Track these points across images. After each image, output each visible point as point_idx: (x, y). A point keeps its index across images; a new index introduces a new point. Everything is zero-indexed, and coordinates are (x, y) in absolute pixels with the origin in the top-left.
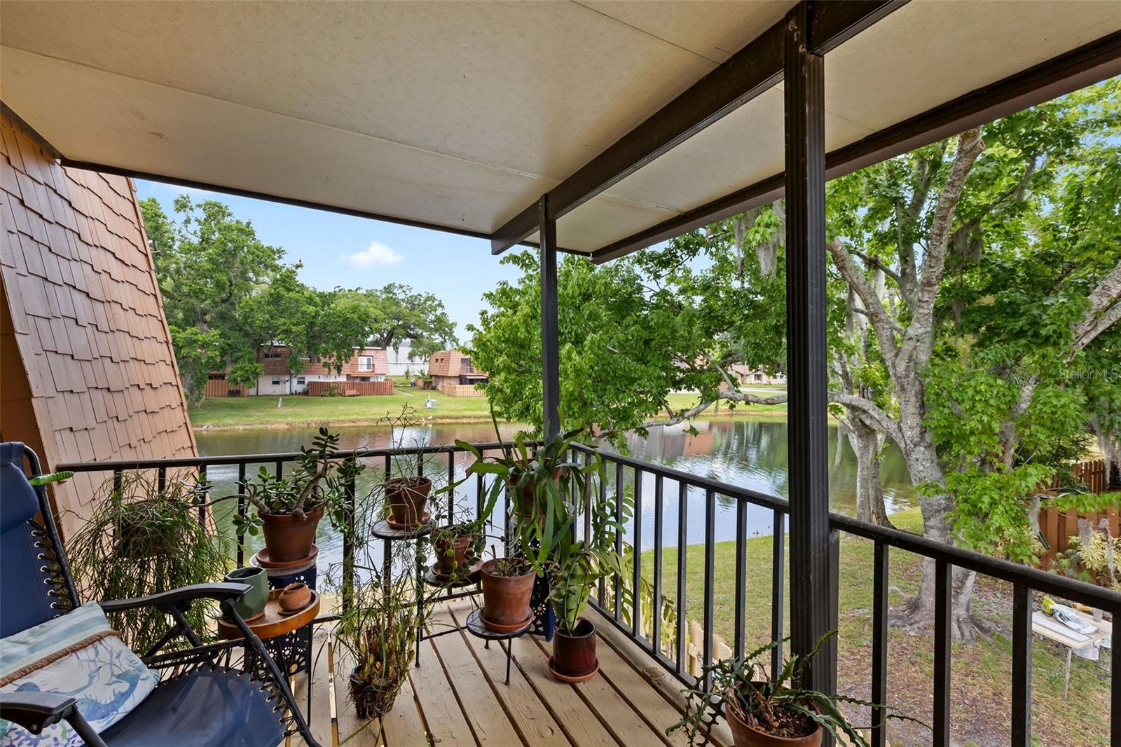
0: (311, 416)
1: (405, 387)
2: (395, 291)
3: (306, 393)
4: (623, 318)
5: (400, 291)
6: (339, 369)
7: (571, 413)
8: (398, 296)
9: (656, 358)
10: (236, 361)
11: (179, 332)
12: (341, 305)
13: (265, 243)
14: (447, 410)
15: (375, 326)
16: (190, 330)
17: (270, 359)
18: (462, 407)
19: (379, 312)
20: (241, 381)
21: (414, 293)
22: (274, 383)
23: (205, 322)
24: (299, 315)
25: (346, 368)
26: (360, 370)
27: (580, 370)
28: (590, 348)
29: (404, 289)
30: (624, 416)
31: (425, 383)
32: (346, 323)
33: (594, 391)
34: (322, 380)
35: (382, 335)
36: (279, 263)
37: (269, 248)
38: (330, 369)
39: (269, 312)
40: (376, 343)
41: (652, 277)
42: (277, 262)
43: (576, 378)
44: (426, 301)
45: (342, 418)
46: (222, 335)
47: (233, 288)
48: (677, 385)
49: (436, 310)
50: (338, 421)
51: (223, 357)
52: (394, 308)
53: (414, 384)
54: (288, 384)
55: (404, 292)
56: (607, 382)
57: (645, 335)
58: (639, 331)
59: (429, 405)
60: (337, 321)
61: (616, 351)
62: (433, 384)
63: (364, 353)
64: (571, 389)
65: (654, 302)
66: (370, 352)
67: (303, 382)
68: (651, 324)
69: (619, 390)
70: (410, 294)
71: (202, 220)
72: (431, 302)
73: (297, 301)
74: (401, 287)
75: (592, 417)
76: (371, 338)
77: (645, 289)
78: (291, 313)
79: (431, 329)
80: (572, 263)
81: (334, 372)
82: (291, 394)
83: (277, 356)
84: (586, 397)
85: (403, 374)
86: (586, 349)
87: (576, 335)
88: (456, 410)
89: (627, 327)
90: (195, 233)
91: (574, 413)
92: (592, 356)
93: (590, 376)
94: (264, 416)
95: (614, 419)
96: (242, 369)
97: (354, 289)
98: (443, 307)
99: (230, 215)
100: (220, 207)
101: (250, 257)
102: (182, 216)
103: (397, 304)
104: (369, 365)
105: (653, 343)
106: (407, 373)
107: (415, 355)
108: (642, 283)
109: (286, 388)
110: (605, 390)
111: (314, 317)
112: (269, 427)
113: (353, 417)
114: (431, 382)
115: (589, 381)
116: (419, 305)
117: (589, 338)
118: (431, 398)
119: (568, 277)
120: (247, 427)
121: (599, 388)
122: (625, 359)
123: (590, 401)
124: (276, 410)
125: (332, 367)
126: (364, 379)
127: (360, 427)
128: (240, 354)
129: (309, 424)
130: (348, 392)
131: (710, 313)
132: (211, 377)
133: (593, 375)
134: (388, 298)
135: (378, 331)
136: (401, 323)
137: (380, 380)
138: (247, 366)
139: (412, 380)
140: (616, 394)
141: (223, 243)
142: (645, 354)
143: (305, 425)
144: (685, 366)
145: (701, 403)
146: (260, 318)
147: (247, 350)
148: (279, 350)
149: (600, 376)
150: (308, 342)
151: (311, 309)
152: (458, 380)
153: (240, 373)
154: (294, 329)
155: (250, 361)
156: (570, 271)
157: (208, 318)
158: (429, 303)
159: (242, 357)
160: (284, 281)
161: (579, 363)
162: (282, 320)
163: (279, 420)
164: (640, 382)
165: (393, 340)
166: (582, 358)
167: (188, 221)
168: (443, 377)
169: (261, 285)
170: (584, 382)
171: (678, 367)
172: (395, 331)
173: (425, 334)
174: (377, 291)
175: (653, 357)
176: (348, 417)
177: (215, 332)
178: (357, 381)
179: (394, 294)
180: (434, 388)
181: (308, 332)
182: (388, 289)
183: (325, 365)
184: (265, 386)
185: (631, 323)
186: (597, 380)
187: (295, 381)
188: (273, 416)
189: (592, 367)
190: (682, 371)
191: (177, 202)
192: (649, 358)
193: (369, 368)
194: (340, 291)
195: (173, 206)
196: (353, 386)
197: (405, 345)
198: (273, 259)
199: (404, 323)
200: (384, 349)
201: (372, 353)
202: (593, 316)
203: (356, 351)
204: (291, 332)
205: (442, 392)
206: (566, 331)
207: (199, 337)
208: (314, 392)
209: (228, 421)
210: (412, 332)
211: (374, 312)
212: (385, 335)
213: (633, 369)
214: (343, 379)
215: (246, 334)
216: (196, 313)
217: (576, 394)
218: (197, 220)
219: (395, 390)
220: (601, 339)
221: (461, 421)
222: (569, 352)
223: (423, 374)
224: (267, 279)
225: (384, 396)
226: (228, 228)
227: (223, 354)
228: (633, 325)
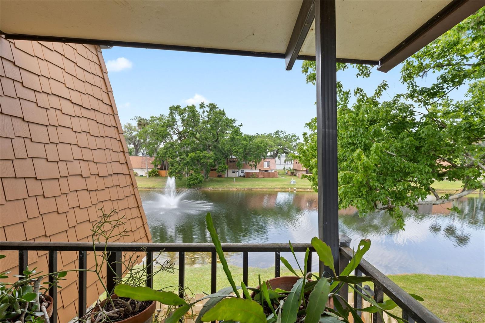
0: (245, 186)
1: (283, 175)
2: (279, 134)
3: (244, 176)
4: (399, 133)
5: (281, 133)
6: (256, 167)
7: (360, 195)
8: (280, 136)
9: (425, 158)
10: (219, 164)
11: (201, 153)
12: (257, 141)
13: (229, 118)
14: (300, 185)
15: (271, 149)
16: (204, 152)
17: (231, 163)
18: (307, 184)
19: (272, 143)
20: (221, 171)
21: (287, 134)
22: (233, 172)
23: (210, 149)
24: (241, 145)
25: (258, 166)
26: (264, 167)
27: (367, 167)
28: (375, 152)
29: (283, 132)
30: (399, 197)
31: (291, 173)
32: (258, 148)
33: (378, 180)
34: (250, 171)
35: (274, 153)
36: (234, 125)
37: (231, 119)
38: (252, 167)
39: (230, 145)
40: (271, 156)
41: (422, 104)
42: (233, 125)
43: (364, 172)
44: (292, 137)
45: (257, 187)
46: (215, 154)
47: (218, 136)
48: (440, 177)
49: (296, 141)
50: (255, 188)
51: (215, 162)
52: (278, 141)
53: (287, 173)
54: (238, 173)
55: (283, 134)
56: (387, 175)
57: (417, 143)
58: (412, 141)
59: (292, 183)
60: (255, 147)
61: (394, 154)
62: (295, 174)
63: (265, 160)
64: (361, 180)
65: (424, 121)
66: (268, 159)
67: (243, 172)
68: (422, 135)
69: (396, 180)
70: (285, 135)
71: (209, 111)
72: (294, 138)
73: (240, 139)
74: (282, 132)
75: (376, 197)
76: (269, 154)
77: (416, 113)
78: (238, 145)
79: (294, 149)
80: (363, 102)
81: (254, 168)
82: (239, 177)
83: (234, 162)
84: (371, 184)
85: (283, 169)
86: (372, 153)
87: (365, 145)
88: (304, 185)
89: (402, 139)
90: (206, 116)
91: (362, 194)
92: (376, 157)
93: (375, 170)
94: (229, 185)
95: (392, 198)
96: (221, 167)
97: (263, 134)
98: (299, 139)
99: (217, 108)
100: (214, 105)
101: (224, 123)
102: (202, 110)
103: (280, 139)
104: (268, 165)
105: (423, 149)
106: (284, 168)
107: (287, 161)
108: (414, 110)
109: (237, 174)
110: (386, 179)
111: (246, 146)
112: (230, 189)
113: (261, 187)
114: (294, 173)
115: (374, 174)
116: (289, 139)
117: (374, 145)
118: (293, 180)
119: (359, 109)
120: (223, 189)
121: (381, 179)
122: (401, 160)
123: (374, 187)
124: (233, 183)
125: (253, 166)
126: (266, 171)
127: (263, 191)
128: (221, 161)
129: (244, 189)
130: (260, 177)
131: (470, 127)
132: (212, 170)
133: (377, 170)
134: (276, 137)
135: (271, 151)
136: (281, 147)
137: (272, 172)
138: (223, 166)
139: (286, 172)
140: (393, 182)
141: (214, 119)
142: (416, 156)
143: (243, 189)
144: (446, 164)
145: (464, 190)
146: (227, 147)
147: (223, 160)
148: (235, 159)
149: (382, 171)
150: (244, 156)
151: (245, 142)
152: (306, 172)
153: (220, 168)
154: (239, 150)
155: (224, 164)
156: (361, 105)
157: (211, 148)
158: (293, 138)
159: (221, 162)
160: (235, 132)
161: (367, 162)
162: (235, 147)
163: (234, 187)
164: (413, 175)
165: (278, 155)
166: (369, 159)
167: (204, 112)
168: (299, 170)
169: (228, 134)
170: (370, 175)
171: (442, 165)
172: (279, 151)
173: (292, 151)
174: (272, 134)
175: (423, 158)
176: (259, 187)
177: (212, 153)
178: (263, 172)
179: (279, 135)
180: (295, 175)
181: (244, 152)
182: (276, 133)
183: (251, 165)
184: (230, 173)
185: (406, 136)
186: (379, 174)
187: (240, 171)
188: (232, 185)
189: (376, 165)
190: (444, 167)
191: (200, 105)
192: (419, 159)
193: (268, 166)
194: (258, 135)
195: (199, 107)
196: (261, 174)
197: (283, 157)
198: (232, 124)
199: (282, 147)
200: (274, 158)
201: (269, 160)
202: (377, 134)
203: (262, 160)
204: (238, 152)
205: (298, 177)
206: (358, 142)
207: (207, 155)
208: (247, 176)
209: (217, 187)
210: (286, 151)
211: (270, 143)
212: (275, 153)
213: (407, 166)
214: (258, 171)
215: (223, 154)
216: (206, 146)
217: (364, 182)
218: (207, 111)
219: (278, 176)
220: (383, 146)
221: (307, 190)
222: (359, 155)
223: (290, 169)
224: (229, 131)
225: (274, 178)
226: (216, 113)
227: (215, 161)
228: (408, 137)
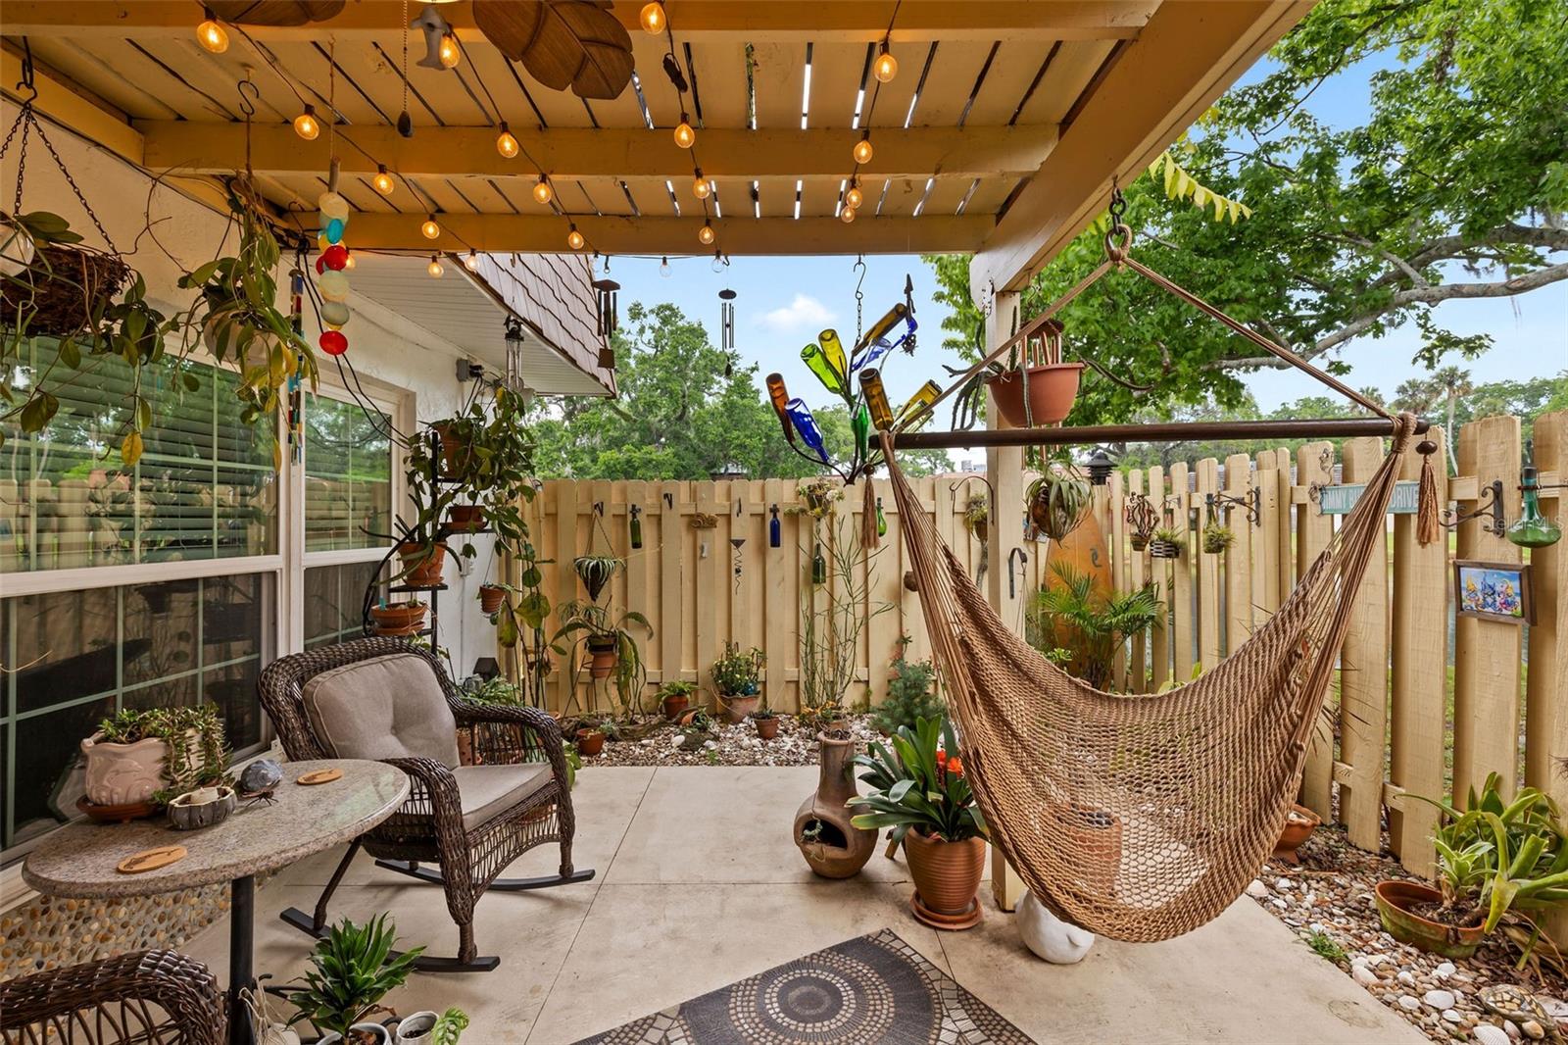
13: (719, 349)
16: (645, 449)
36: (734, 368)
39: (723, 425)
47: (686, 401)
71: (657, 327)
78: (745, 425)
90: (649, 343)
99: (682, 316)
100: (672, 310)
102: (636, 326)
146: (714, 430)
157: (663, 439)
160: (739, 388)
162: (735, 433)
167: (642, 331)
198: (728, 365)
204: (744, 446)
207: (654, 457)
215: (701, 457)
216: (651, 432)
218: (651, 328)
224: (721, 387)
226: (680, 332)
